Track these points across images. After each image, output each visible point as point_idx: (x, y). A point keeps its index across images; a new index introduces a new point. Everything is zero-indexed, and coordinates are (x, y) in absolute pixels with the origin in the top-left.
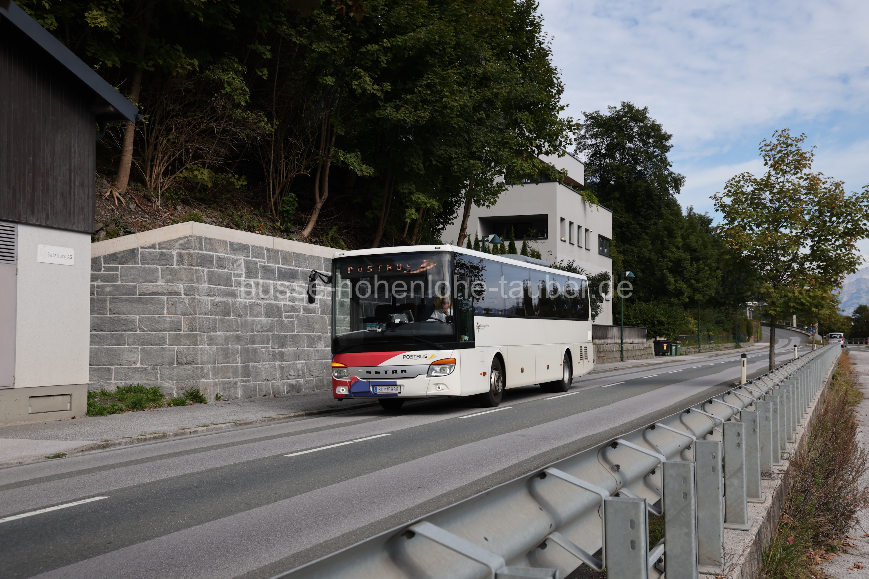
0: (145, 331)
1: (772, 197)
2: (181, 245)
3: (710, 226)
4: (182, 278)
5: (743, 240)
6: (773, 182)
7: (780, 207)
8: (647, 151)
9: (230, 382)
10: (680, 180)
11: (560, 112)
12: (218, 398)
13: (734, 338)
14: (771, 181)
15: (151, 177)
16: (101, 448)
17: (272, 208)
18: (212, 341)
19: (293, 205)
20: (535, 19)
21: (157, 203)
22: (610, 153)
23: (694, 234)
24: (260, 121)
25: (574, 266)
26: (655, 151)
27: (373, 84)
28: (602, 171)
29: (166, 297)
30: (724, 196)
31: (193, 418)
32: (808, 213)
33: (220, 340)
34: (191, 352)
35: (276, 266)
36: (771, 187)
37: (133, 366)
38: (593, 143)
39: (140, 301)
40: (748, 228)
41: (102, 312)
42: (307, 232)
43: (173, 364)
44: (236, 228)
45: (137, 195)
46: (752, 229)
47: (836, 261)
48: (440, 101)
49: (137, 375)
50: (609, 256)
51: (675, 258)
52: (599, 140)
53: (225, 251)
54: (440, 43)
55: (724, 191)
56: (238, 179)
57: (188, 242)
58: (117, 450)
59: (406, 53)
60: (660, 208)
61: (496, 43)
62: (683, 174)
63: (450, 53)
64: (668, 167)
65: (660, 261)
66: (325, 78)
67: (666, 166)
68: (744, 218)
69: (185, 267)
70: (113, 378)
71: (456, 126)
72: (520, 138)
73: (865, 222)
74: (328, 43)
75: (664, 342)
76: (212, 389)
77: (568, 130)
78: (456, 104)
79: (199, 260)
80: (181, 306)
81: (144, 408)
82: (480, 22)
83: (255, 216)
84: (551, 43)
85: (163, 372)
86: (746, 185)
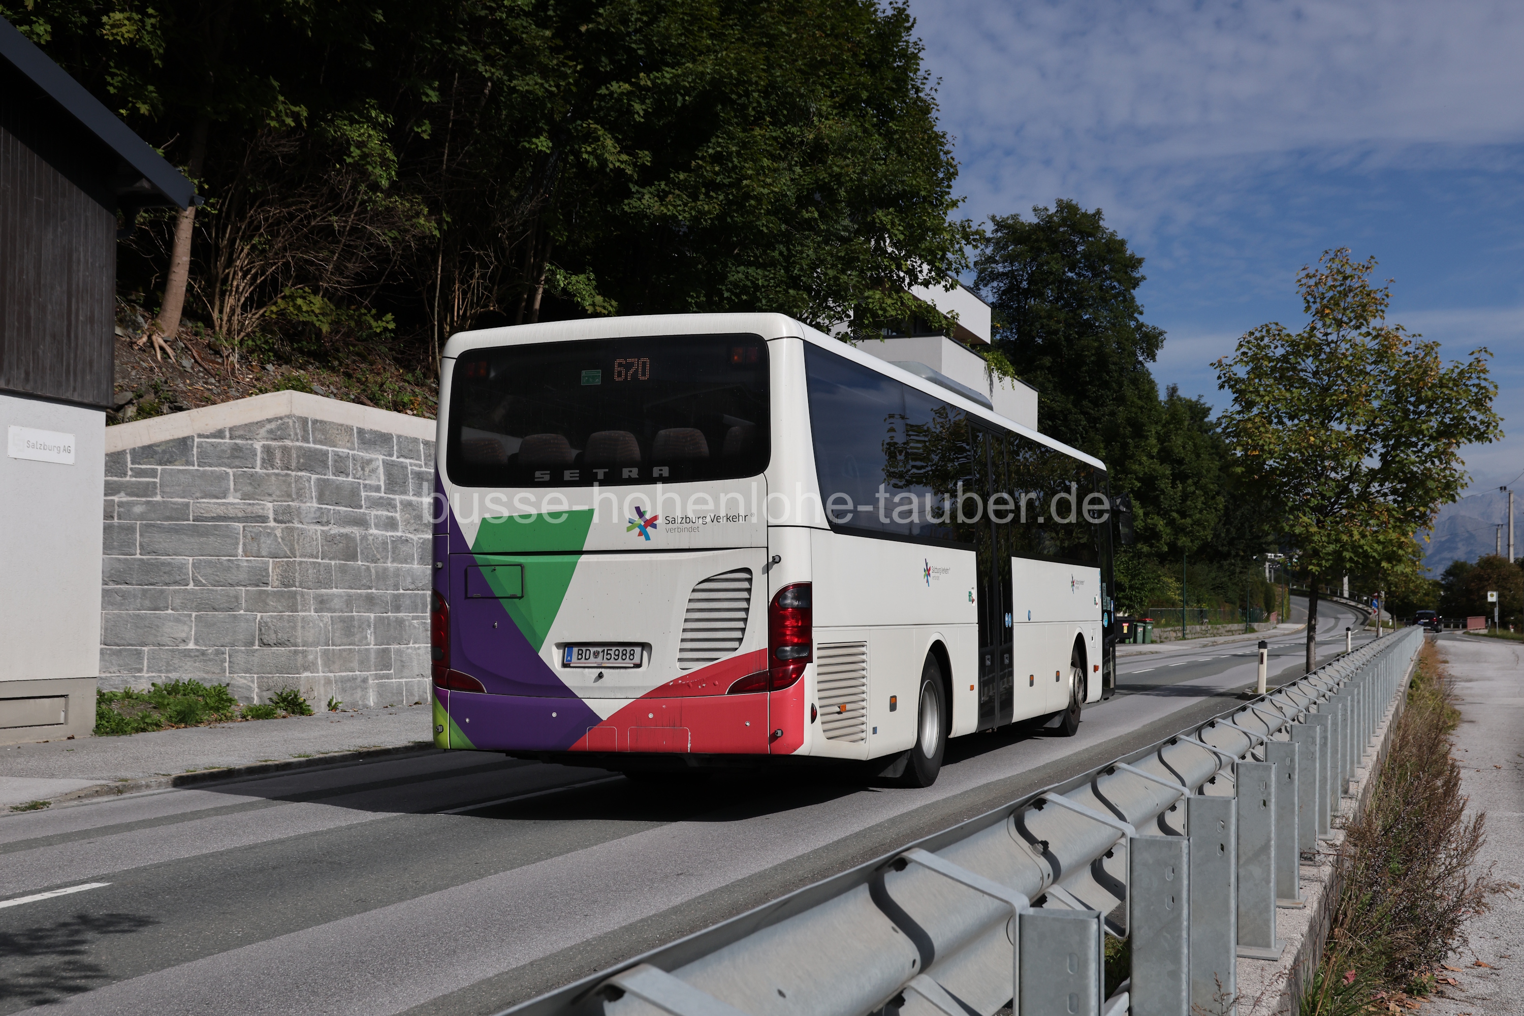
0: (204, 585)
1: (1317, 367)
2: (271, 431)
3: (1206, 420)
4: (270, 492)
5: (1267, 440)
6: (1318, 341)
7: (1330, 385)
8: (1101, 288)
9: (354, 679)
10: (1157, 338)
11: (948, 212)
12: (332, 706)
13: (1243, 614)
14: (1316, 339)
15: (221, 312)
16: (114, 793)
17: (437, 371)
18: (322, 604)
20: (907, 46)
21: (231, 358)
22: (1036, 289)
23: (1179, 432)
24: (418, 214)
26: (1114, 288)
27: (620, 152)
28: (1022, 319)
29: (241, 525)
30: (1236, 363)
31: (285, 741)
32: (1378, 397)
33: (337, 603)
34: (286, 624)
36: (1316, 351)
37: (182, 647)
38: (1007, 269)
39: (195, 531)
40: (1276, 421)
41: (126, 550)
43: (253, 644)
44: (371, 404)
45: (197, 344)
47: (1426, 482)
48: (737, 184)
49: (189, 663)
51: (1145, 473)
52: (1016, 266)
53: (349, 445)
54: (739, 83)
55: (1234, 354)
56: (378, 317)
57: (283, 427)
58: (142, 796)
59: (680, 98)
60: (1121, 385)
61: (840, 86)
62: (1162, 327)
63: (758, 102)
64: (1136, 315)
65: (1120, 479)
66: (534, 140)
67: (1135, 311)
68: (1269, 402)
69: (276, 471)
70: (145, 669)
71: (766, 231)
72: (879, 256)
73: (1474, 413)
74: (541, 78)
75: (1124, 620)
76: (322, 690)
77: (963, 242)
78: (766, 191)
79: (302, 460)
80: (269, 542)
81: (198, 722)
82: (811, 48)
83: (407, 384)
84: (936, 90)
85: (233, 659)
86: (1273, 346)
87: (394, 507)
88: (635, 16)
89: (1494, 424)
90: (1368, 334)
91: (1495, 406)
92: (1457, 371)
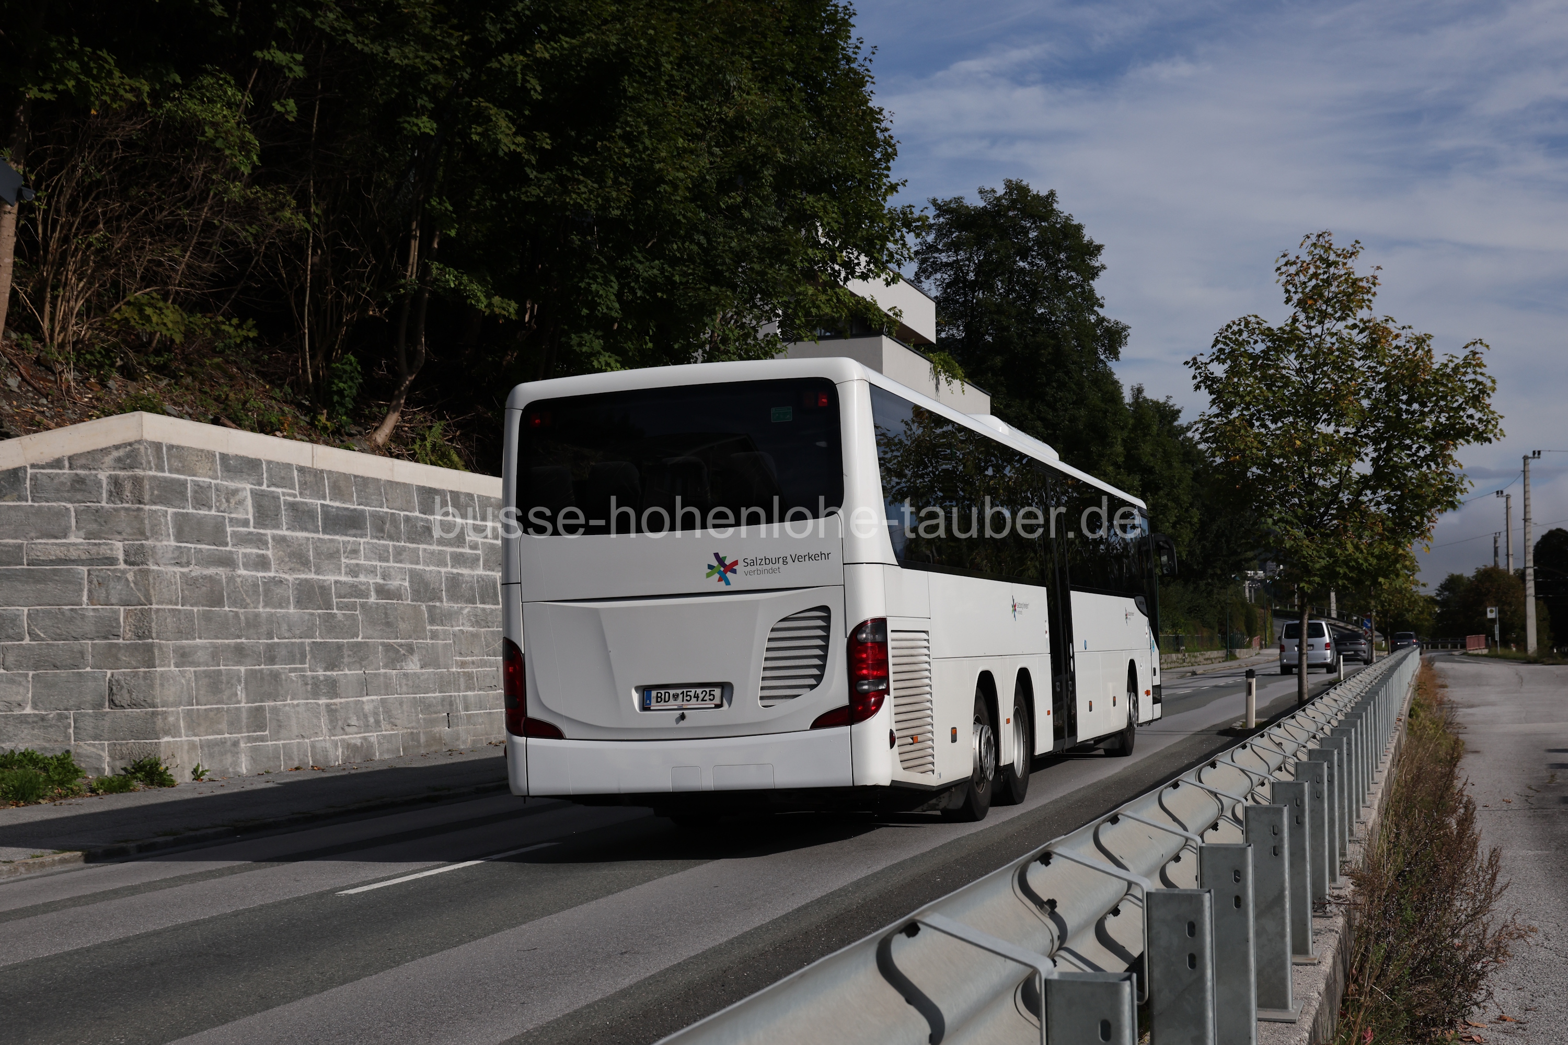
0: (43, 640)
1: (1301, 364)
2: (119, 460)
3: (1176, 423)
4: (120, 529)
5: (1248, 446)
6: (1302, 335)
7: (1316, 383)
8: (1056, 277)
9: (223, 742)
10: (1120, 333)
11: (887, 197)
12: (197, 776)
13: (1224, 639)
14: (1298, 333)
15: (52, 320)
17: (308, 386)
18: (184, 657)
19: (352, 379)
20: (837, 11)
21: (66, 376)
22: (984, 279)
24: (282, 206)
26: (1071, 278)
27: (515, 134)
28: (969, 314)
29: (85, 569)
30: (1212, 361)
32: (1368, 396)
33: (201, 656)
34: (141, 682)
35: (319, 502)
36: (1299, 346)
37: (17, 712)
38: (951, 259)
39: (30, 577)
40: (1257, 424)
42: (383, 434)
43: (101, 706)
44: (234, 425)
45: (24, 358)
49: (26, 731)
52: (962, 255)
53: (211, 473)
54: (649, 54)
55: (1210, 351)
56: (238, 327)
57: (133, 454)
62: (1126, 322)
64: (1096, 308)
66: (415, 121)
67: (1093, 306)
68: (1250, 403)
69: (126, 505)
71: (683, 221)
72: (811, 247)
73: (1471, 411)
74: (422, 50)
76: (186, 757)
77: (905, 230)
78: (681, 175)
79: (156, 492)
80: (119, 587)
81: (40, 799)
83: (274, 401)
84: (870, 60)
85: (81, 724)
86: (1252, 341)
87: (266, 543)
89: (1493, 422)
90: (1354, 326)
91: (1495, 402)
92: (1451, 365)
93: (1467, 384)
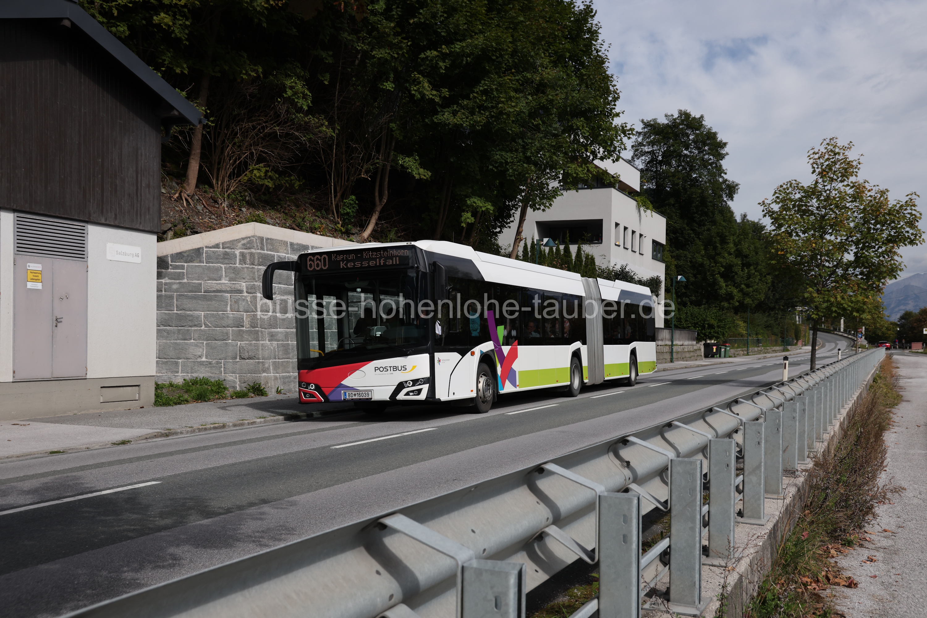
0: (210, 327)
1: (819, 204)
2: (244, 245)
4: (244, 277)
5: (789, 246)
6: (820, 190)
7: (826, 214)
8: (703, 159)
9: (290, 377)
10: (734, 187)
11: (615, 119)
12: (277, 392)
13: (783, 341)
14: (818, 188)
15: (217, 180)
16: (164, 436)
17: (333, 210)
18: (272, 337)
19: (354, 208)
20: (592, 26)
21: (223, 205)
22: (666, 160)
23: (746, 240)
24: (322, 125)
25: (627, 270)
26: (710, 159)
27: (432, 90)
28: (658, 177)
29: (229, 295)
30: (773, 203)
32: (853, 221)
33: (280, 336)
34: (253, 348)
36: (819, 195)
37: (199, 360)
38: (650, 150)
39: (205, 298)
40: (795, 234)
41: (169, 308)
42: (366, 234)
43: (236, 358)
44: (297, 229)
45: (205, 197)
46: (799, 236)
47: (880, 268)
48: (496, 106)
49: (203, 369)
50: (662, 261)
51: (727, 263)
52: (655, 147)
53: (285, 251)
54: (497, 50)
55: (772, 198)
57: (250, 242)
59: (465, 59)
60: (713, 214)
61: (554, 50)
63: (508, 60)
64: (722, 175)
65: (713, 266)
66: (385, 84)
68: (791, 224)
69: (247, 266)
70: (180, 371)
71: (511, 132)
72: (575, 144)
73: (908, 229)
74: (388, 49)
75: (714, 345)
76: (273, 383)
77: (622, 135)
78: (511, 110)
79: (261, 260)
80: (244, 304)
81: (209, 400)
82: (537, 29)
83: (317, 218)
84: (607, 51)
85: (226, 366)
86: (794, 193)
88: (440, 14)
89: (919, 235)
90: (848, 185)
91: (920, 225)
92: (898, 206)
93: (907, 215)
